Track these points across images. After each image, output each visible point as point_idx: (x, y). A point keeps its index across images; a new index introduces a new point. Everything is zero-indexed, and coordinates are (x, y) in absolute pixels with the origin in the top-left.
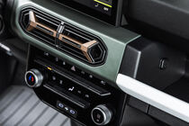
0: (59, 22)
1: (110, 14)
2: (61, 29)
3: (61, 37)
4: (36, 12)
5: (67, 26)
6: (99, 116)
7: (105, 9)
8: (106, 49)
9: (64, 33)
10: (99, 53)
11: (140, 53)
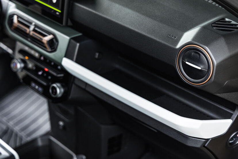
0: (31, 23)
1: (59, 17)
2: (32, 27)
3: (32, 33)
4: (19, 17)
5: (36, 26)
6: (54, 91)
7: (58, 13)
8: (57, 41)
9: (34, 30)
10: (53, 44)
11: (78, 44)
